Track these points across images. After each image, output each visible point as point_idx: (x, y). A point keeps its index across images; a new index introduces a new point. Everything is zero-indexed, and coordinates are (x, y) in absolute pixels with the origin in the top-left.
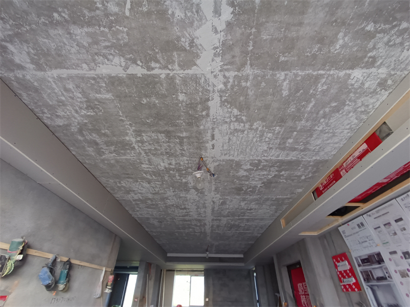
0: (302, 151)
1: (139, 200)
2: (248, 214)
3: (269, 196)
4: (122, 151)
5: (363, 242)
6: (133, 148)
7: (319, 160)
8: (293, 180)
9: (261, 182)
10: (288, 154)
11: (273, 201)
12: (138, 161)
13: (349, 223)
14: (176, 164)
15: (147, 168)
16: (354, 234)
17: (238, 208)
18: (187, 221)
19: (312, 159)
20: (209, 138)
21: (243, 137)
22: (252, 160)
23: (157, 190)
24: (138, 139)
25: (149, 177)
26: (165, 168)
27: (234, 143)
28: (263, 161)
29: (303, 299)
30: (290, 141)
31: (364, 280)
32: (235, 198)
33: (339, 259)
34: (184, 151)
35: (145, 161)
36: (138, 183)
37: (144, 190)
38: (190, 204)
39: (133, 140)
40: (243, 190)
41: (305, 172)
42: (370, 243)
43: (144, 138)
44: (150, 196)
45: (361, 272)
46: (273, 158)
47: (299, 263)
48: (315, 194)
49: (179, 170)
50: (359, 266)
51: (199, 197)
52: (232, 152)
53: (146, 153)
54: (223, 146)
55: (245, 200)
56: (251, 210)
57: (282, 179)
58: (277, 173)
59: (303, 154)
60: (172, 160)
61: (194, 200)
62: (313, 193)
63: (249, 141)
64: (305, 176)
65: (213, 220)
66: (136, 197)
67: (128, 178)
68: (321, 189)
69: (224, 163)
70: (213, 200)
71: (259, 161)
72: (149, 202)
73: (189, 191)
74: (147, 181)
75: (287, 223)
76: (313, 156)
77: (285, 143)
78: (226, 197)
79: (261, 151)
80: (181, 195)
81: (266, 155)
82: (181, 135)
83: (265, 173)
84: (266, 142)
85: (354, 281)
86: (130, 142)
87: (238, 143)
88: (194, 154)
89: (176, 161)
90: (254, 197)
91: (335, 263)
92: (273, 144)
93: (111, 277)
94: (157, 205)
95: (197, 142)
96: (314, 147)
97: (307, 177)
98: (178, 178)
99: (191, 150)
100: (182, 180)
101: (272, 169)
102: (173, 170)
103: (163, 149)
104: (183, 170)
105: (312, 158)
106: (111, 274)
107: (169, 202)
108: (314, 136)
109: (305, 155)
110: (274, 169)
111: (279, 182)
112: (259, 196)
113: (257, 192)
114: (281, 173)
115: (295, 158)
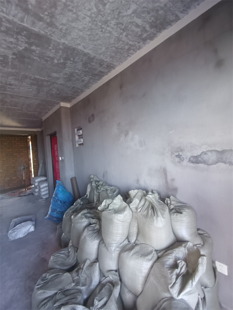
2: (9, 89)
3: (27, 74)
7: (67, 45)
8: (47, 61)
9: (10, 52)
10: (34, 22)
11: (32, 80)
19: (60, 42)
28: (4, 19)
29: (56, 153)
41: (56, 55)
46: (16, 20)
47: (56, 133)
56: (11, 85)
58: (27, 45)
59: (50, 30)
64: (58, 61)
76: (61, 37)
81: (5, 10)
83: (12, 40)
90: (10, 70)
96: (61, 25)
105: (60, 40)
108: (59, 8)
109: (54, 32)
110: (22, 38)
111: (32, 58)
112: (14, 70)
113: (10, 64)
114: (32, 48)
115: (43, 33)
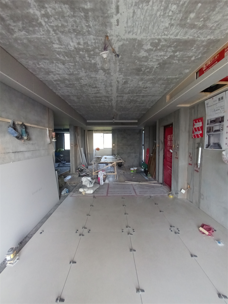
0: (200, 28)
1: (59, 80)
2: (143, 92)
3: (162, 76)
4: (31, 29)
5: (217, 110)
6: (40, 25)
7: (212, 39)
8: (184, 61)
9: (157, 63)
10: (186, 32)
11: (165, 80)
12: (48, 40)
13: (214, 97)
14: (84, 43)
15: (59, 48)
16: (214, 105)
17: (137, 87)
18: (98, 97)
19: (206, 39)
20: (114, 10)
21: (147, 10)
22: (153, 39)
23: (71, 71)
24: (43, 12)
25: (62, 58)
26: (75, 48)
27: (138, 18)
28: (162, 40)
29: (169, 143)
30: (192, 15)
31: (207, 132)
32: (135, 78)
33: (197, 121)
34: (90, 27)
35: (55, 41)
36: (54, 65)
37: (61, 71)
38: (99, 83)
39: (38, 13)
40: (142, 71)
41: (196, 53)
42: (221, 111)
43: (48, 10)
44: (67, 77)
45: (207, 128)
46: (172, 37)
47: (172, 124)
48: (198, 74)
49: (88, 51)
50: (208, 124)
51: (106, 77)
52: (135, 30)
53: (54, 30)
54: (127, 22)
55: (143, 80)
56: (146, 88)
57: (174, 60)
58: (172, 54)
59: (200, 33)
60: (80, 39)
61: (103, 80)
62: (197, 73)
63: (152, 15)
64: (195, 57)
65: (117, 96)
66: (56, 78)
67: (44, 59)
68: (204, 70)
69: (127, 42)
70: (118, 80)
71: (159, 40)
72: (67, 82)
73: (98, 71)
74: (61, 63)
75: (171, 98)
76: (208, 35)
77: (186, 18)
78: (128, 77)
79: (163, 28)
80: (92, 76)
81: (166, 33)
82: (86, 7)
83: (162, 53)
84: (169, 16)
85: (201, 132)
86: (36, 17)
87: (142, 17)
88: (100, 31)
89: (84, 40)
90: (150, 77)
91: (194, 123)
92: (175, 20)
93: (54, 134)
94: (74, 84)
95: (102, 17)
96: (213, 23)
97: (197, 58)
98: (88, 59)
99: (97, 27)
100: (91, 61)
101: (169, 50)
102: (82, 50)
103: (70, 25)
104: (91, 51)
105: (206, 37)
106: (53, 132)
107: (83, 82)
108: (217, 9)
109: (202, 34)
110: (171, 49)
111: (172, 62)
112: (154, 76)
113: (153, 72)
114: (176, 54)
115: (192, 38)
